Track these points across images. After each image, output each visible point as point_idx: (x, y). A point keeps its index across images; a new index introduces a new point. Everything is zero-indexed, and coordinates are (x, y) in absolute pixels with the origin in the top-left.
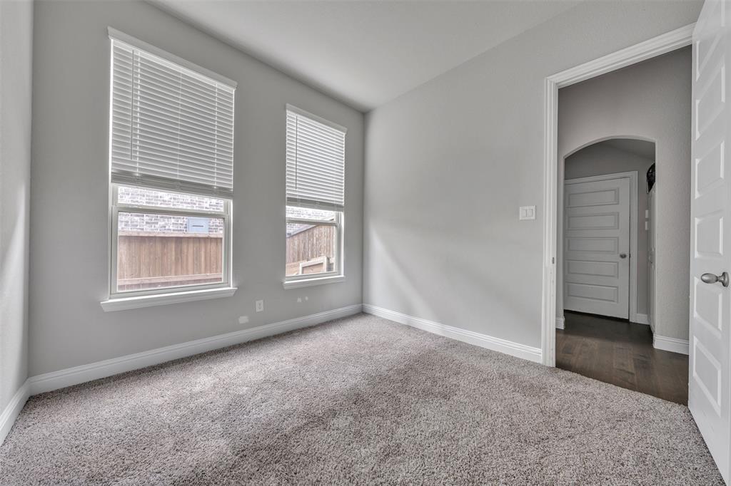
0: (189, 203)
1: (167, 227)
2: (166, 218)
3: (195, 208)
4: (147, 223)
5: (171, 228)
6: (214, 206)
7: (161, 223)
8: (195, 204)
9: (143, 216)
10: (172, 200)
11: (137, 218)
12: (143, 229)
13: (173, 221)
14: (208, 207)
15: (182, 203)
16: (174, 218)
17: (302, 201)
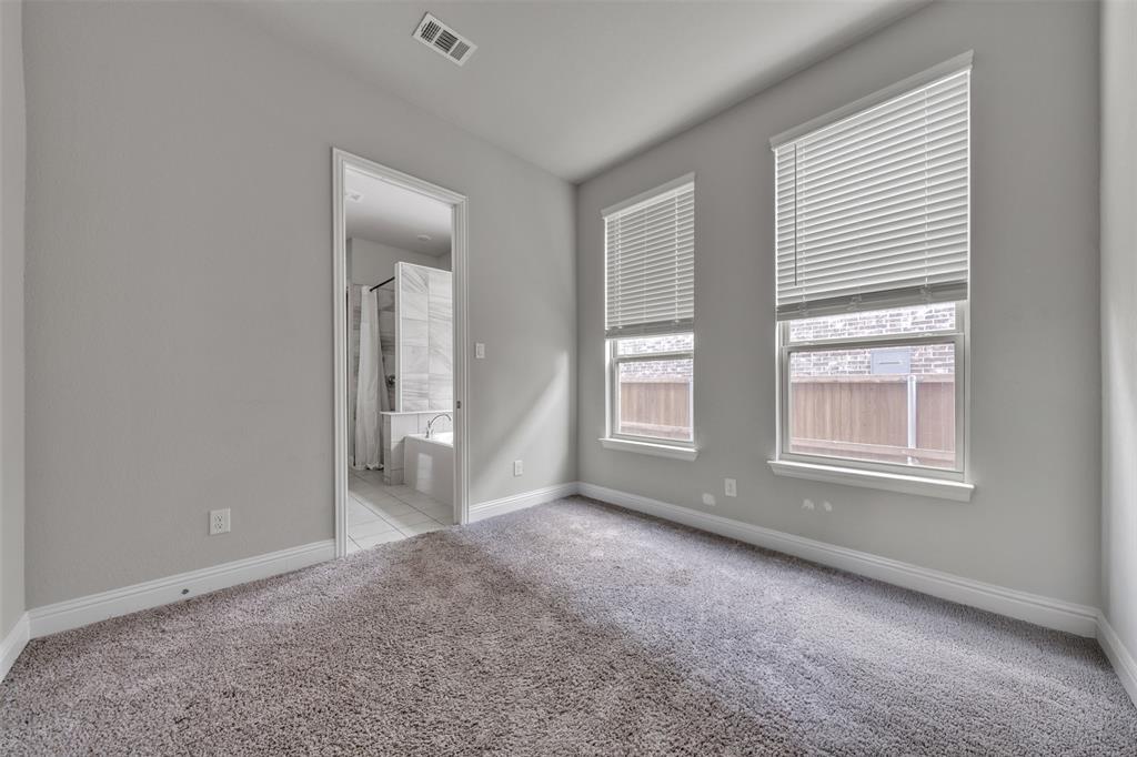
0: (874, 327)
1: (841, 369)
2: (839, 354)
3: (884, 333)
4: (815, 364)
5: (846, 369)
6: (922, 323)
7: (833, 363)
8: (884, 326)
9: (809, 356)
10: (847, 327)
11: (803, 359)
12: (809, 374)
13: (849, 358)
14: (909, 327)
15: (861, 328)
16: (850, 354)
17: (810, 305)
